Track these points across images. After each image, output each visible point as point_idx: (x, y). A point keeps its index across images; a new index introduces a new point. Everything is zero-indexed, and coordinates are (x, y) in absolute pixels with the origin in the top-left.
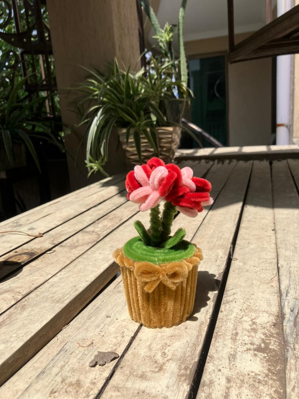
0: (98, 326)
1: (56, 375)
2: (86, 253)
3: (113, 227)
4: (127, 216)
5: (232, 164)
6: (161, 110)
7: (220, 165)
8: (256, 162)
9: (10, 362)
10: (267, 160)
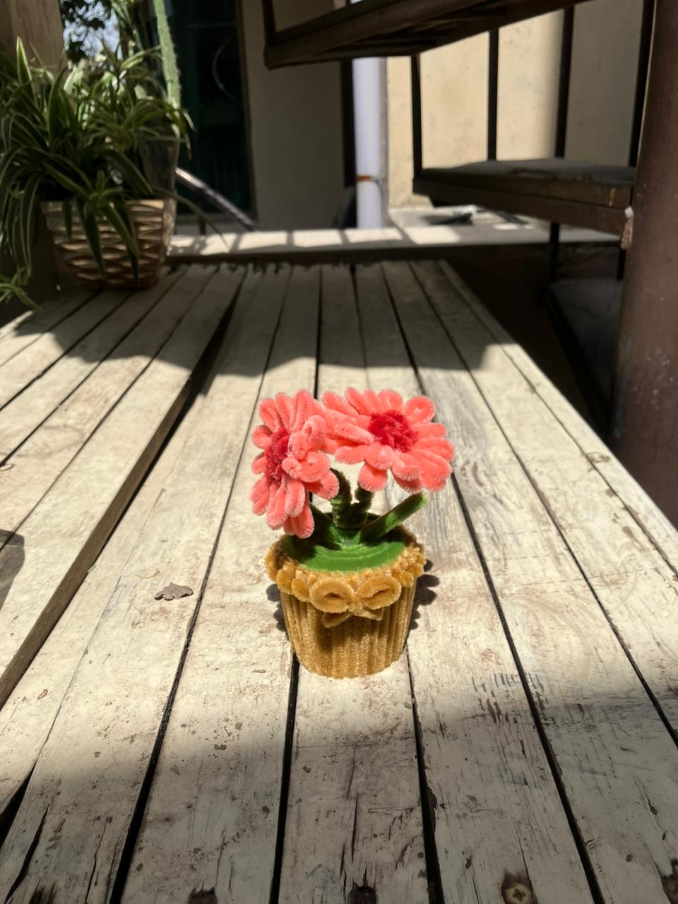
0: (155, 554)
1: (128, 610)
2: (74, 462)
3: (99, 414)
4: (116, 393)
5: (281, 272)
6: (133, 161)
7: (259, 274)
8: (327, 268)
9: (48, 612)
10: (345, 263)
